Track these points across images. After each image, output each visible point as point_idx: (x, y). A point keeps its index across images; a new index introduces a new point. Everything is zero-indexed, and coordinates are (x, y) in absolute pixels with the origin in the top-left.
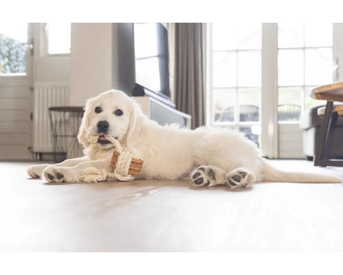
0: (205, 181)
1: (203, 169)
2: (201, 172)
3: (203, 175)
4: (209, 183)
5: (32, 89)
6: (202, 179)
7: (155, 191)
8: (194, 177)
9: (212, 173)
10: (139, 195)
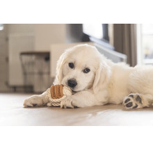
0: (134, 105)
1: (132, 96)
2: (131, 98)
3: (132, 100)
4: (137, 106)
5: (7, 39)
6: (131, 103)
7: (102, 112)
8: (126, 102)
9: (139, 99)
10: (90, 115)
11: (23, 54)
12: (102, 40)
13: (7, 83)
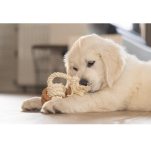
11: (36, 47)
12: (131, 32)
13: (15, 82)
